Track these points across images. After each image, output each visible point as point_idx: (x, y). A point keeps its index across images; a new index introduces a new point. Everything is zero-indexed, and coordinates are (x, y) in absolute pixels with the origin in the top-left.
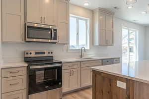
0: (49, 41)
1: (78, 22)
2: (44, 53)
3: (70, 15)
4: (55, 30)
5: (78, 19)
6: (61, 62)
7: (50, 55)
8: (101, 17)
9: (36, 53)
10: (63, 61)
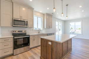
0: (24, 26)
1: (38, 18)
2: (22, 31)
3: (34, 15)
4: (27, 22)
5: (38, 17)
6: (29, 35)
7: (25, 32)
8: (47, 17)
9: (18, 31)
10: (30, 35)
